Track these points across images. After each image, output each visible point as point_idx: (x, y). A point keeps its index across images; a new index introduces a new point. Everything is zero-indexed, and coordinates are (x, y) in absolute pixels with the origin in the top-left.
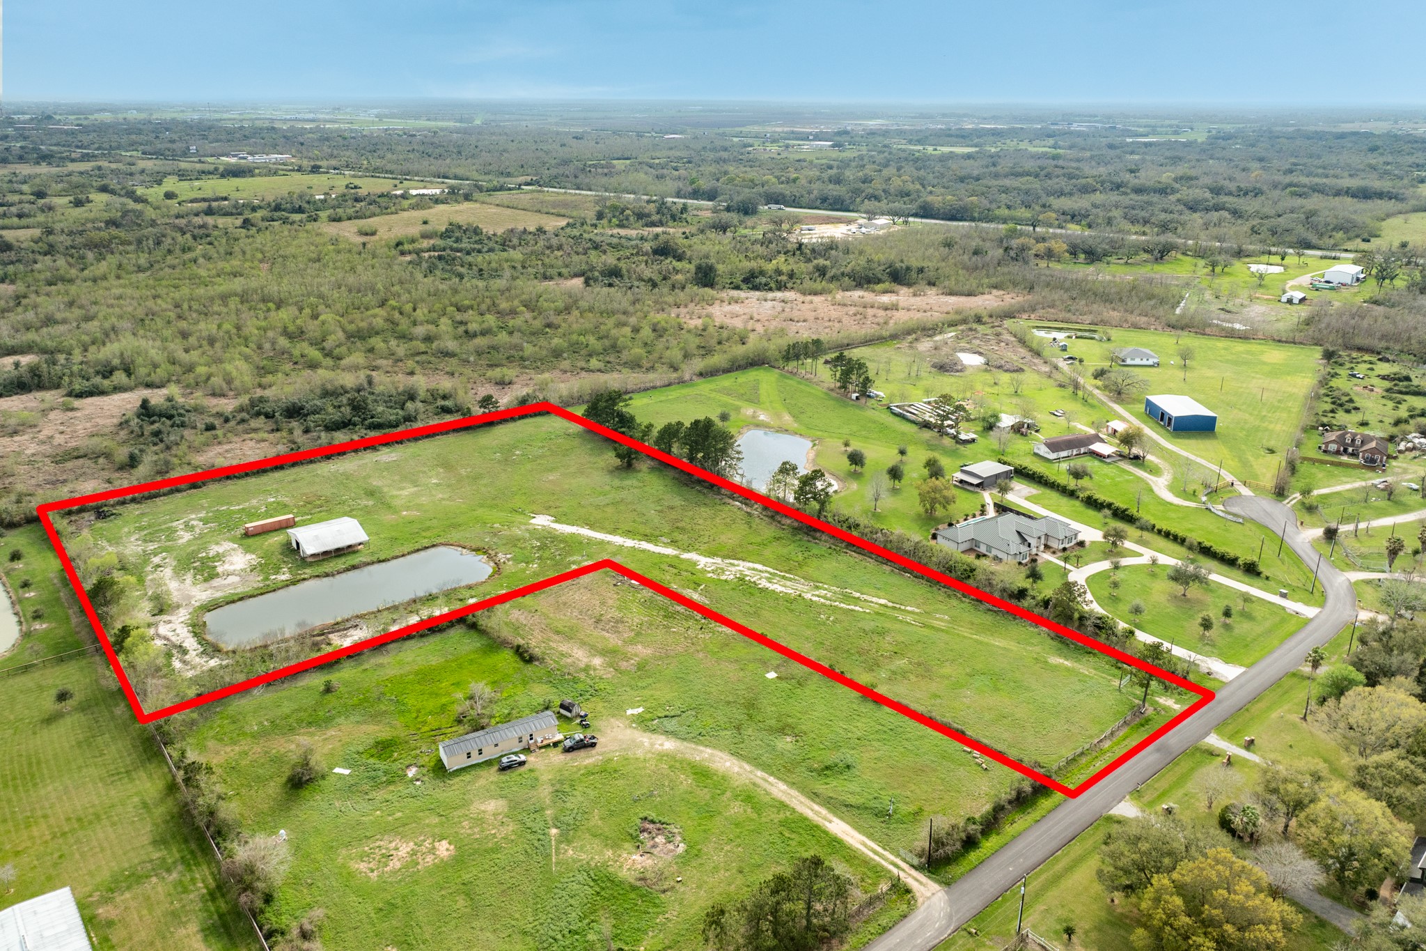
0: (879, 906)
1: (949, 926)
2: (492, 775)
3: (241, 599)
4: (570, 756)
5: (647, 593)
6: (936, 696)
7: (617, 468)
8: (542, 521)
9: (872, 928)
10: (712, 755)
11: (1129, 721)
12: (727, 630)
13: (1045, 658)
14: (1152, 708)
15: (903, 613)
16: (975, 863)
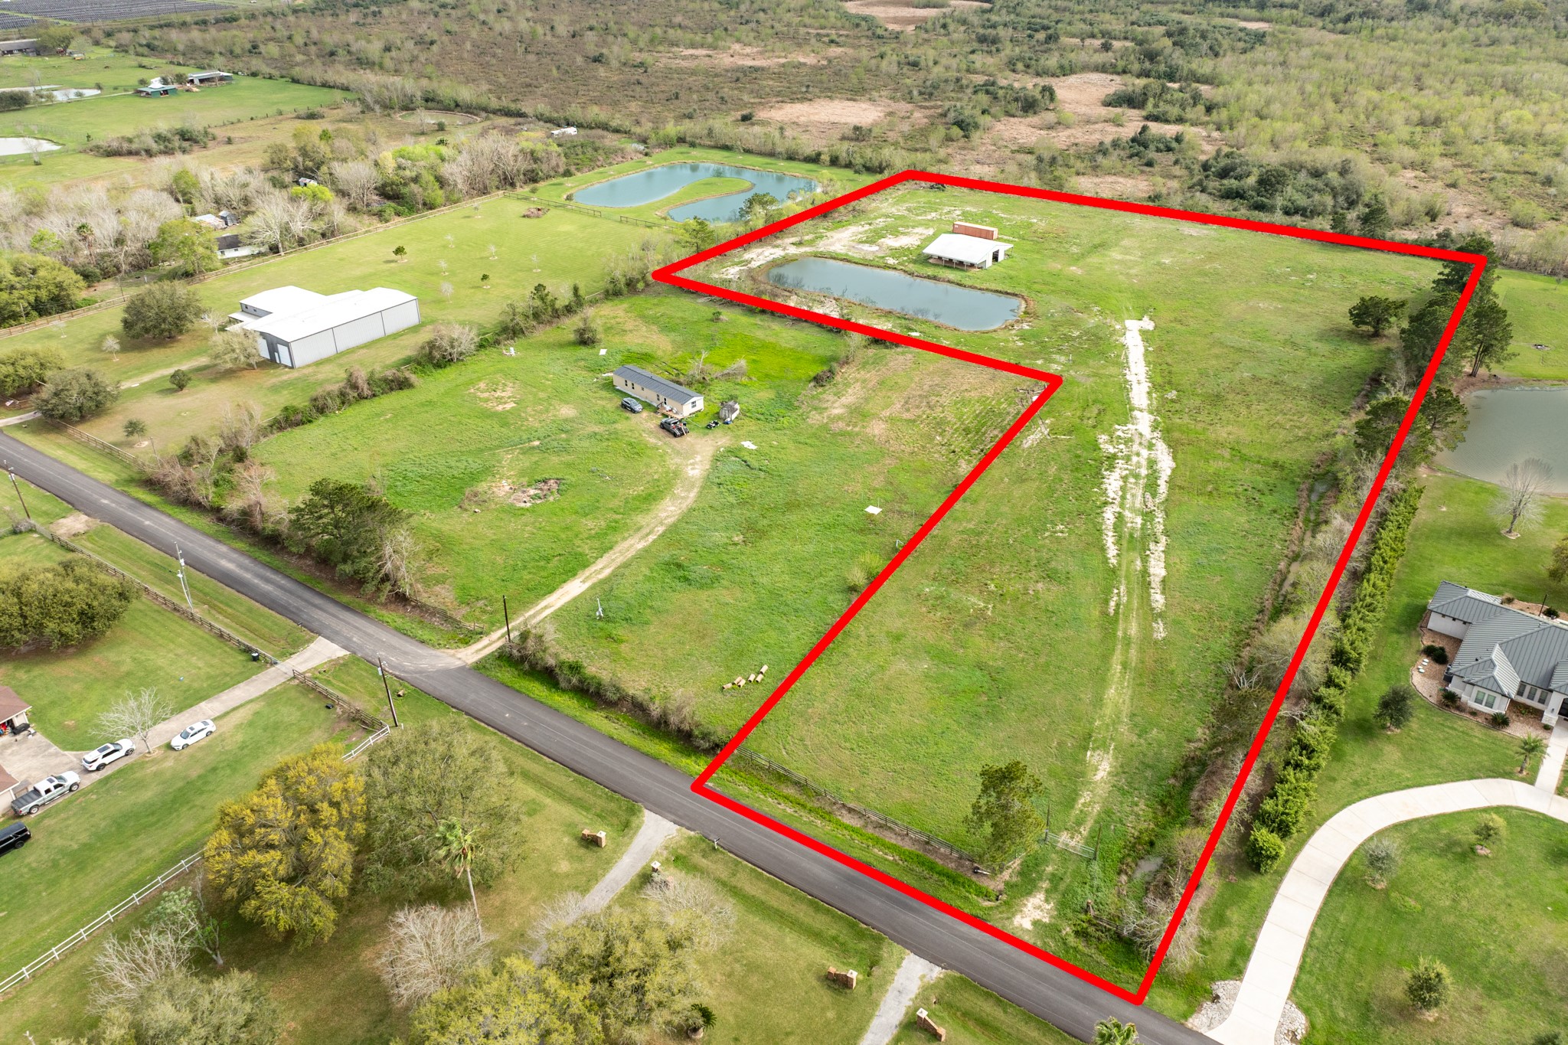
0: (445, 627)
1: (406, 672)
2: (613, 403)
4: (656, 429)
5: (1018, 409)
8: (1136, 327)
9: (405, 625)
10: (685, 497)
11: (936, 851)
12: (965, 469)
13: (1103, 746)
14: (1001, 886)
15: (1137, 592)
16: (517, 686)
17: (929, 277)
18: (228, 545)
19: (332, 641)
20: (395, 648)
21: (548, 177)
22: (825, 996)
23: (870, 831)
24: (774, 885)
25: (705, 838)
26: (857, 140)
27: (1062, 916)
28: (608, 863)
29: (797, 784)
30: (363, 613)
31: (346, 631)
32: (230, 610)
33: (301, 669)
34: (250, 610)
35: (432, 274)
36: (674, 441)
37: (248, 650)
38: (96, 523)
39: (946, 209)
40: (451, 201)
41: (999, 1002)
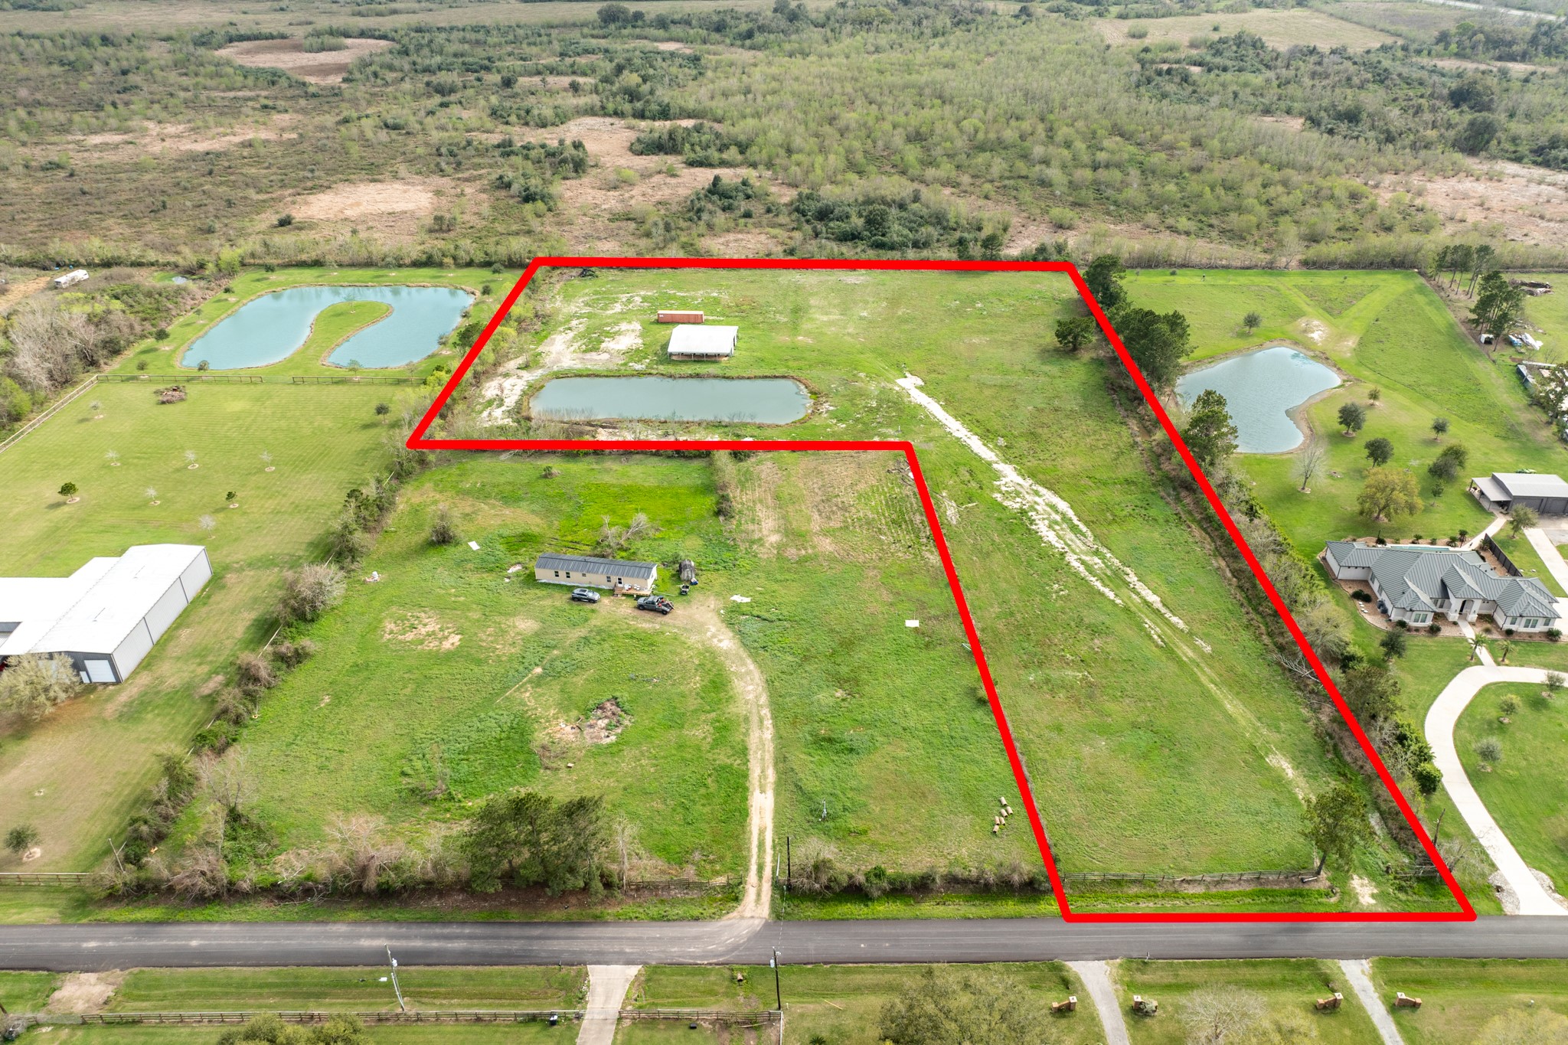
0: (694, 894)
1: (721, 955)
2: (561, 600)
3: (588, 376)
4: (638, 613)
5: (910, 490)
6: (1059, 729)
7: (1056, 350)
8: (909, 385)
9: (654, 911)
10: (749, 672)
11: (1268, 881)
12: (934, 559)
13: (1268, 751)
14: (1328, 883)
15: (1158, 621)
16: (836, 915)
17: (691, 376)
18: (343, 922)
19: (607, 963)
20: (680, 939)
21: (129, 343)
22: (1329, 1022)
23: (1214, 890)
24: (1211, 966)
25: (1130, 959)
26: (441, 230)
27: (1379, 884)
28: (1093, 1019)
29: (1134, 882)
30: (598, 920)
31: (606, 947)
32: (443, 990)
33: (615, 1006)
34: (468, 977)
35: (139, 507)
36: (666, 619)
37: (533, 1019)
38: (119, 975)
39: (624, 297)
40: (39, 404)
41: (1416, 963)
